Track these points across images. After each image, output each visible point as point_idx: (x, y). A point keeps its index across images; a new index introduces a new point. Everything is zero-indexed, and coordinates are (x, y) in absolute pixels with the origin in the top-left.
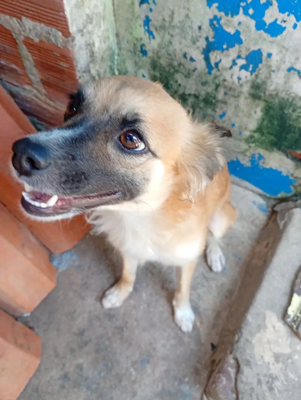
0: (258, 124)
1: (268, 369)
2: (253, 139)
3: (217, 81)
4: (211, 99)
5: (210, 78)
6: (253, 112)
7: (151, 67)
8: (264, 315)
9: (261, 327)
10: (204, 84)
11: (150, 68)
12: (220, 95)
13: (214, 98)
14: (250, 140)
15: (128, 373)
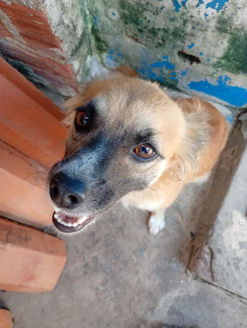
0: (225, 53)
1: (235, 254)
2: (220, 65)
3: (185, 18)
4: (180, 32)
5: (177, 15)
6: (219, 43)
7: (120, 6)
8: (231, 214)
9: (229, 223)
10: (173, 20)
11: (119, 8)
12: (189, 29)
13: (183, 32)
14: (217, 65)
15: (131, 259)
